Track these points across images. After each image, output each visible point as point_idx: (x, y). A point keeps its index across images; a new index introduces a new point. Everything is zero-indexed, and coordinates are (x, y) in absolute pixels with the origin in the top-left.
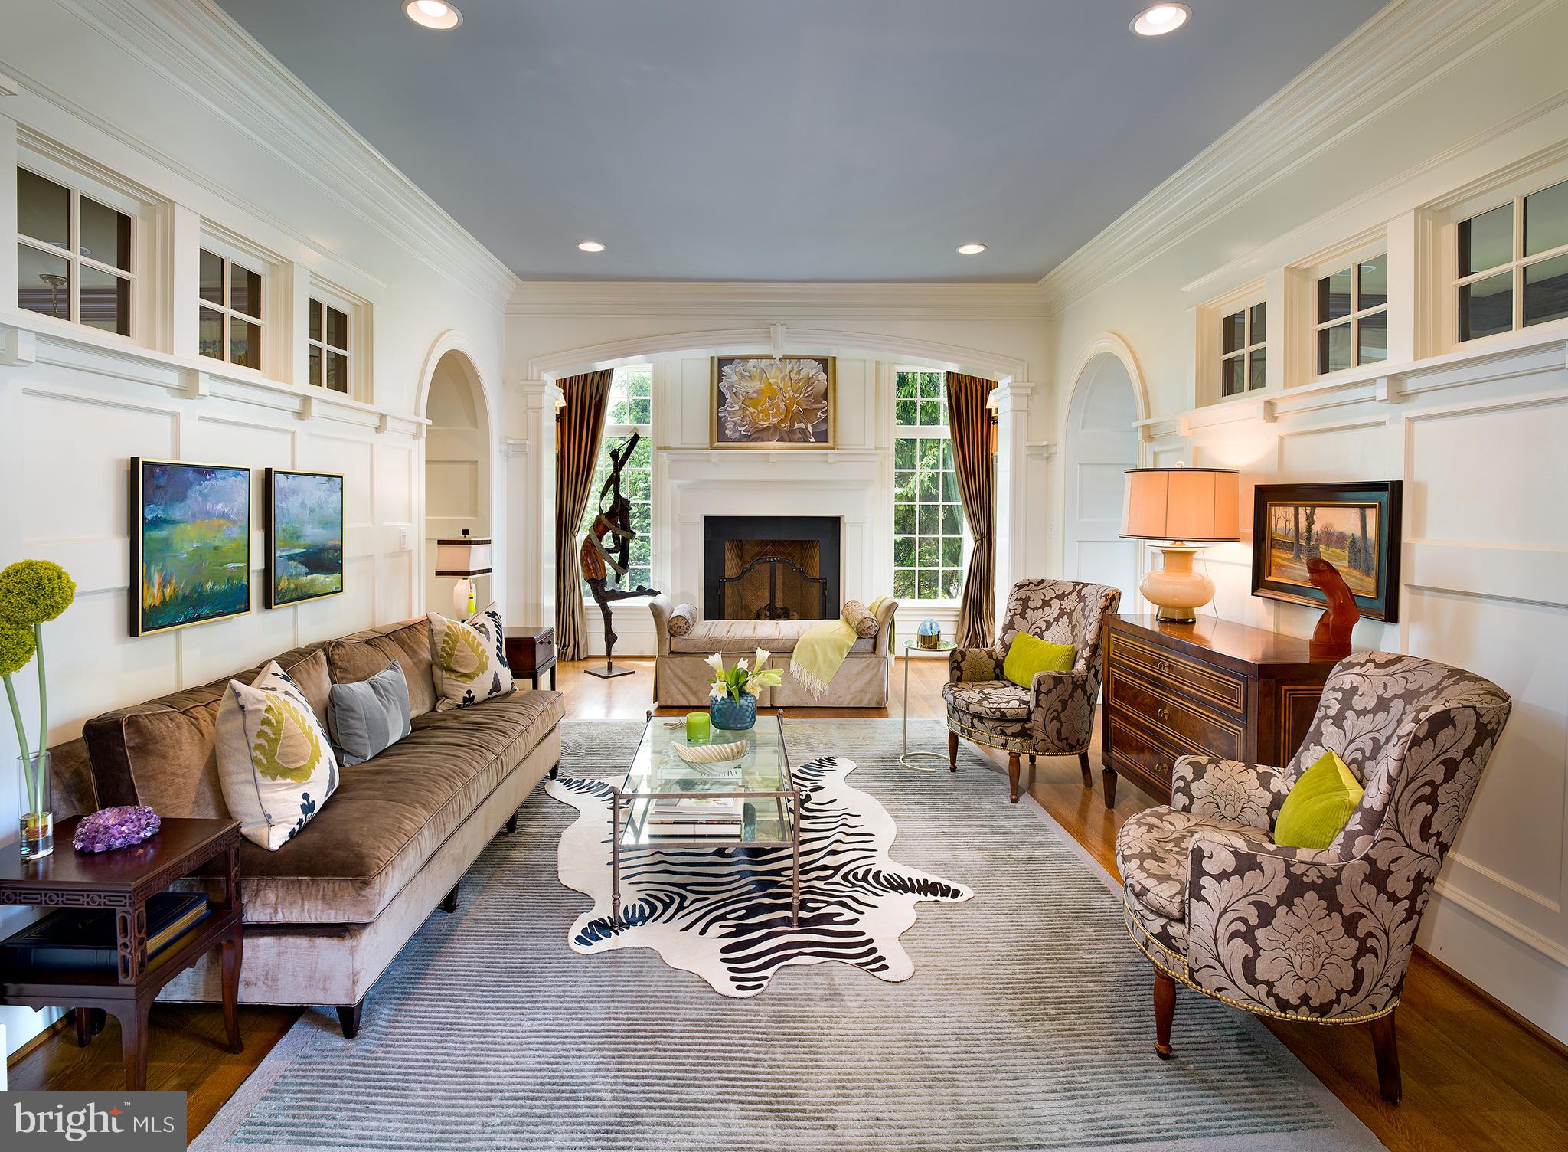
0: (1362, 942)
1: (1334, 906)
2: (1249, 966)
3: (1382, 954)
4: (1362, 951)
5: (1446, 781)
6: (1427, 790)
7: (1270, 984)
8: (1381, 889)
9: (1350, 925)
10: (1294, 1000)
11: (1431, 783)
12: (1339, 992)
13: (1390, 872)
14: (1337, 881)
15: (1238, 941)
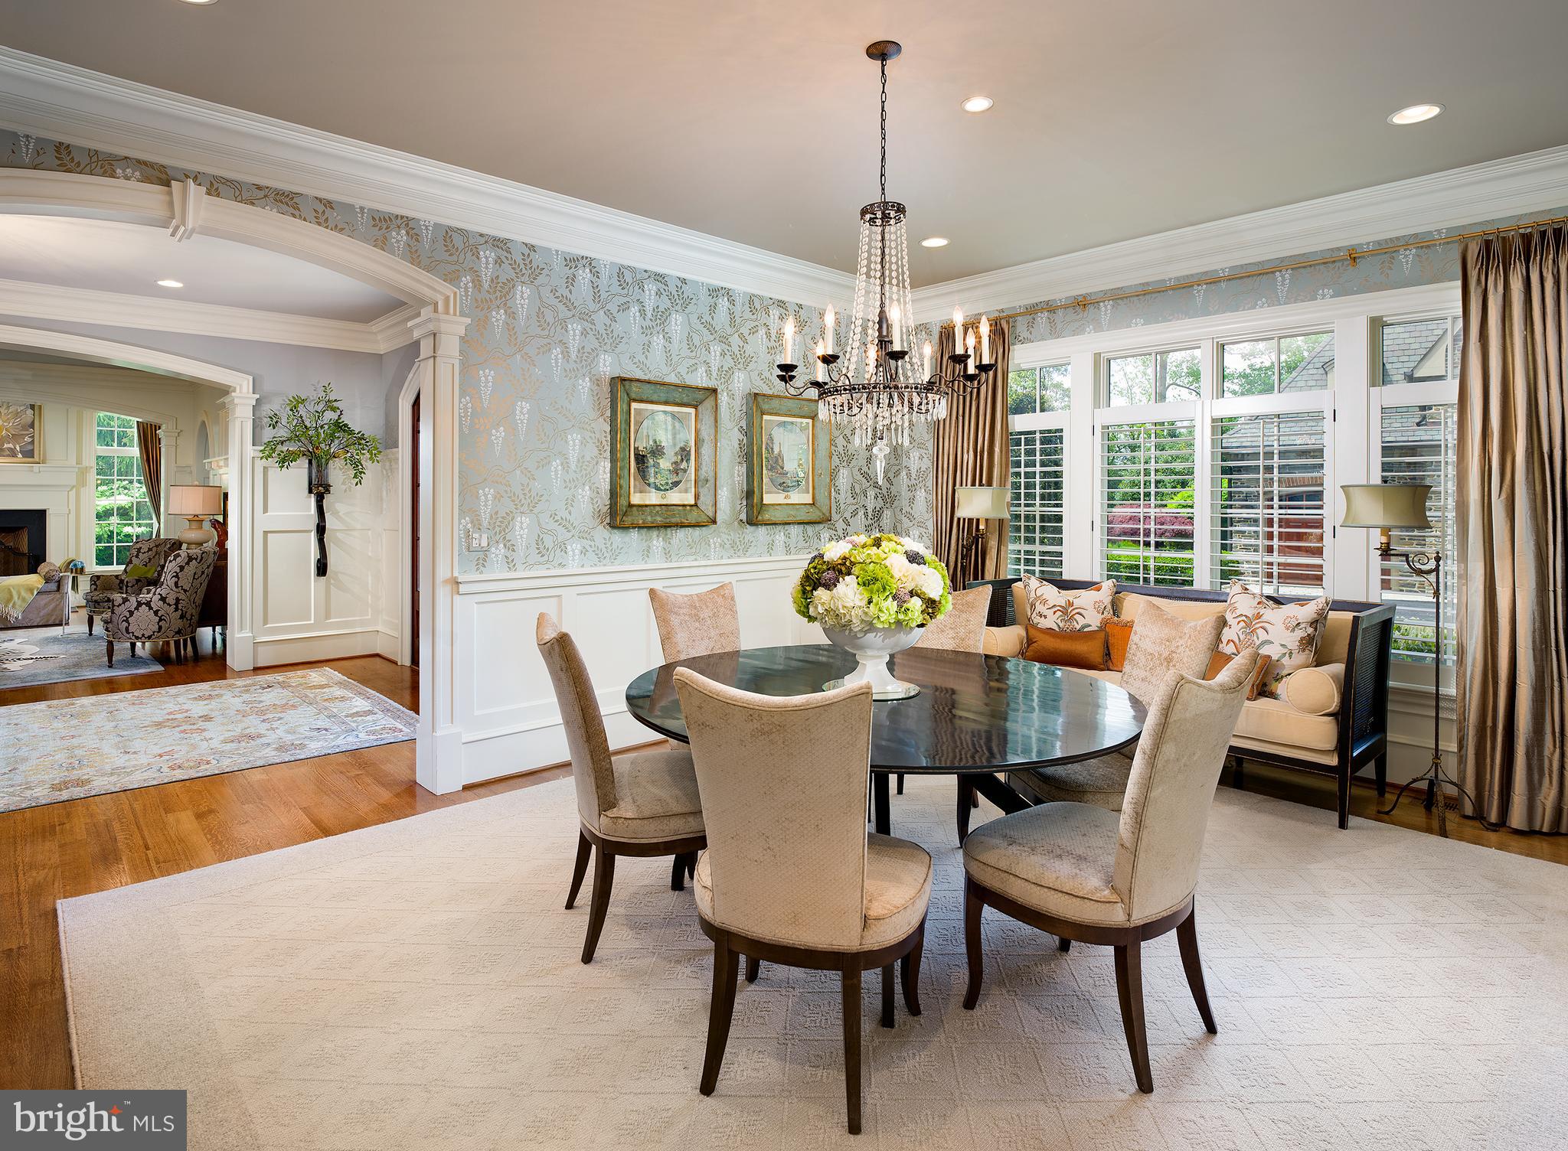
0: (160, 617)
1: (151, 608)
2: (127, 629)
3: (168, 620)
4: (160, 620)
5: (181, 571)
6: (175, 574)
7: (133, 633)
8: (165, 602)
9: (156, 613)
10: (140, 636)
11: (176, 572)
12: (154, 632)
13: (166, 597)
14: (151, 601)
15: (124, 622)
